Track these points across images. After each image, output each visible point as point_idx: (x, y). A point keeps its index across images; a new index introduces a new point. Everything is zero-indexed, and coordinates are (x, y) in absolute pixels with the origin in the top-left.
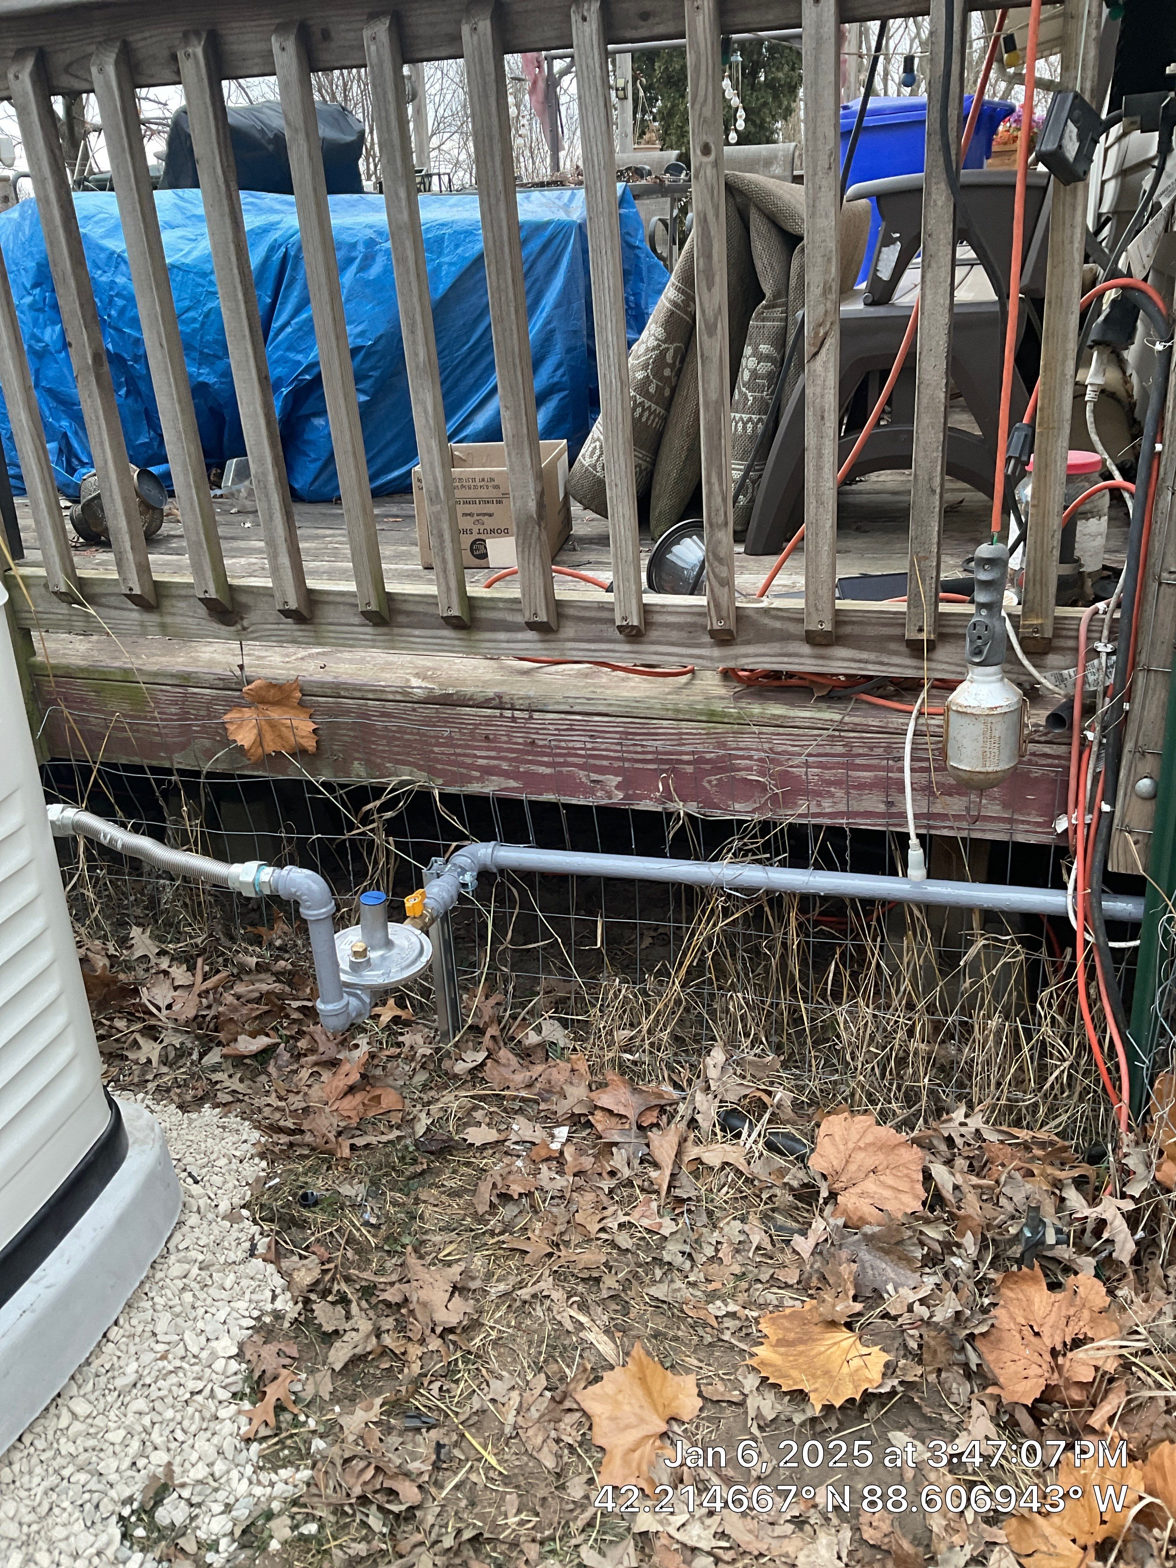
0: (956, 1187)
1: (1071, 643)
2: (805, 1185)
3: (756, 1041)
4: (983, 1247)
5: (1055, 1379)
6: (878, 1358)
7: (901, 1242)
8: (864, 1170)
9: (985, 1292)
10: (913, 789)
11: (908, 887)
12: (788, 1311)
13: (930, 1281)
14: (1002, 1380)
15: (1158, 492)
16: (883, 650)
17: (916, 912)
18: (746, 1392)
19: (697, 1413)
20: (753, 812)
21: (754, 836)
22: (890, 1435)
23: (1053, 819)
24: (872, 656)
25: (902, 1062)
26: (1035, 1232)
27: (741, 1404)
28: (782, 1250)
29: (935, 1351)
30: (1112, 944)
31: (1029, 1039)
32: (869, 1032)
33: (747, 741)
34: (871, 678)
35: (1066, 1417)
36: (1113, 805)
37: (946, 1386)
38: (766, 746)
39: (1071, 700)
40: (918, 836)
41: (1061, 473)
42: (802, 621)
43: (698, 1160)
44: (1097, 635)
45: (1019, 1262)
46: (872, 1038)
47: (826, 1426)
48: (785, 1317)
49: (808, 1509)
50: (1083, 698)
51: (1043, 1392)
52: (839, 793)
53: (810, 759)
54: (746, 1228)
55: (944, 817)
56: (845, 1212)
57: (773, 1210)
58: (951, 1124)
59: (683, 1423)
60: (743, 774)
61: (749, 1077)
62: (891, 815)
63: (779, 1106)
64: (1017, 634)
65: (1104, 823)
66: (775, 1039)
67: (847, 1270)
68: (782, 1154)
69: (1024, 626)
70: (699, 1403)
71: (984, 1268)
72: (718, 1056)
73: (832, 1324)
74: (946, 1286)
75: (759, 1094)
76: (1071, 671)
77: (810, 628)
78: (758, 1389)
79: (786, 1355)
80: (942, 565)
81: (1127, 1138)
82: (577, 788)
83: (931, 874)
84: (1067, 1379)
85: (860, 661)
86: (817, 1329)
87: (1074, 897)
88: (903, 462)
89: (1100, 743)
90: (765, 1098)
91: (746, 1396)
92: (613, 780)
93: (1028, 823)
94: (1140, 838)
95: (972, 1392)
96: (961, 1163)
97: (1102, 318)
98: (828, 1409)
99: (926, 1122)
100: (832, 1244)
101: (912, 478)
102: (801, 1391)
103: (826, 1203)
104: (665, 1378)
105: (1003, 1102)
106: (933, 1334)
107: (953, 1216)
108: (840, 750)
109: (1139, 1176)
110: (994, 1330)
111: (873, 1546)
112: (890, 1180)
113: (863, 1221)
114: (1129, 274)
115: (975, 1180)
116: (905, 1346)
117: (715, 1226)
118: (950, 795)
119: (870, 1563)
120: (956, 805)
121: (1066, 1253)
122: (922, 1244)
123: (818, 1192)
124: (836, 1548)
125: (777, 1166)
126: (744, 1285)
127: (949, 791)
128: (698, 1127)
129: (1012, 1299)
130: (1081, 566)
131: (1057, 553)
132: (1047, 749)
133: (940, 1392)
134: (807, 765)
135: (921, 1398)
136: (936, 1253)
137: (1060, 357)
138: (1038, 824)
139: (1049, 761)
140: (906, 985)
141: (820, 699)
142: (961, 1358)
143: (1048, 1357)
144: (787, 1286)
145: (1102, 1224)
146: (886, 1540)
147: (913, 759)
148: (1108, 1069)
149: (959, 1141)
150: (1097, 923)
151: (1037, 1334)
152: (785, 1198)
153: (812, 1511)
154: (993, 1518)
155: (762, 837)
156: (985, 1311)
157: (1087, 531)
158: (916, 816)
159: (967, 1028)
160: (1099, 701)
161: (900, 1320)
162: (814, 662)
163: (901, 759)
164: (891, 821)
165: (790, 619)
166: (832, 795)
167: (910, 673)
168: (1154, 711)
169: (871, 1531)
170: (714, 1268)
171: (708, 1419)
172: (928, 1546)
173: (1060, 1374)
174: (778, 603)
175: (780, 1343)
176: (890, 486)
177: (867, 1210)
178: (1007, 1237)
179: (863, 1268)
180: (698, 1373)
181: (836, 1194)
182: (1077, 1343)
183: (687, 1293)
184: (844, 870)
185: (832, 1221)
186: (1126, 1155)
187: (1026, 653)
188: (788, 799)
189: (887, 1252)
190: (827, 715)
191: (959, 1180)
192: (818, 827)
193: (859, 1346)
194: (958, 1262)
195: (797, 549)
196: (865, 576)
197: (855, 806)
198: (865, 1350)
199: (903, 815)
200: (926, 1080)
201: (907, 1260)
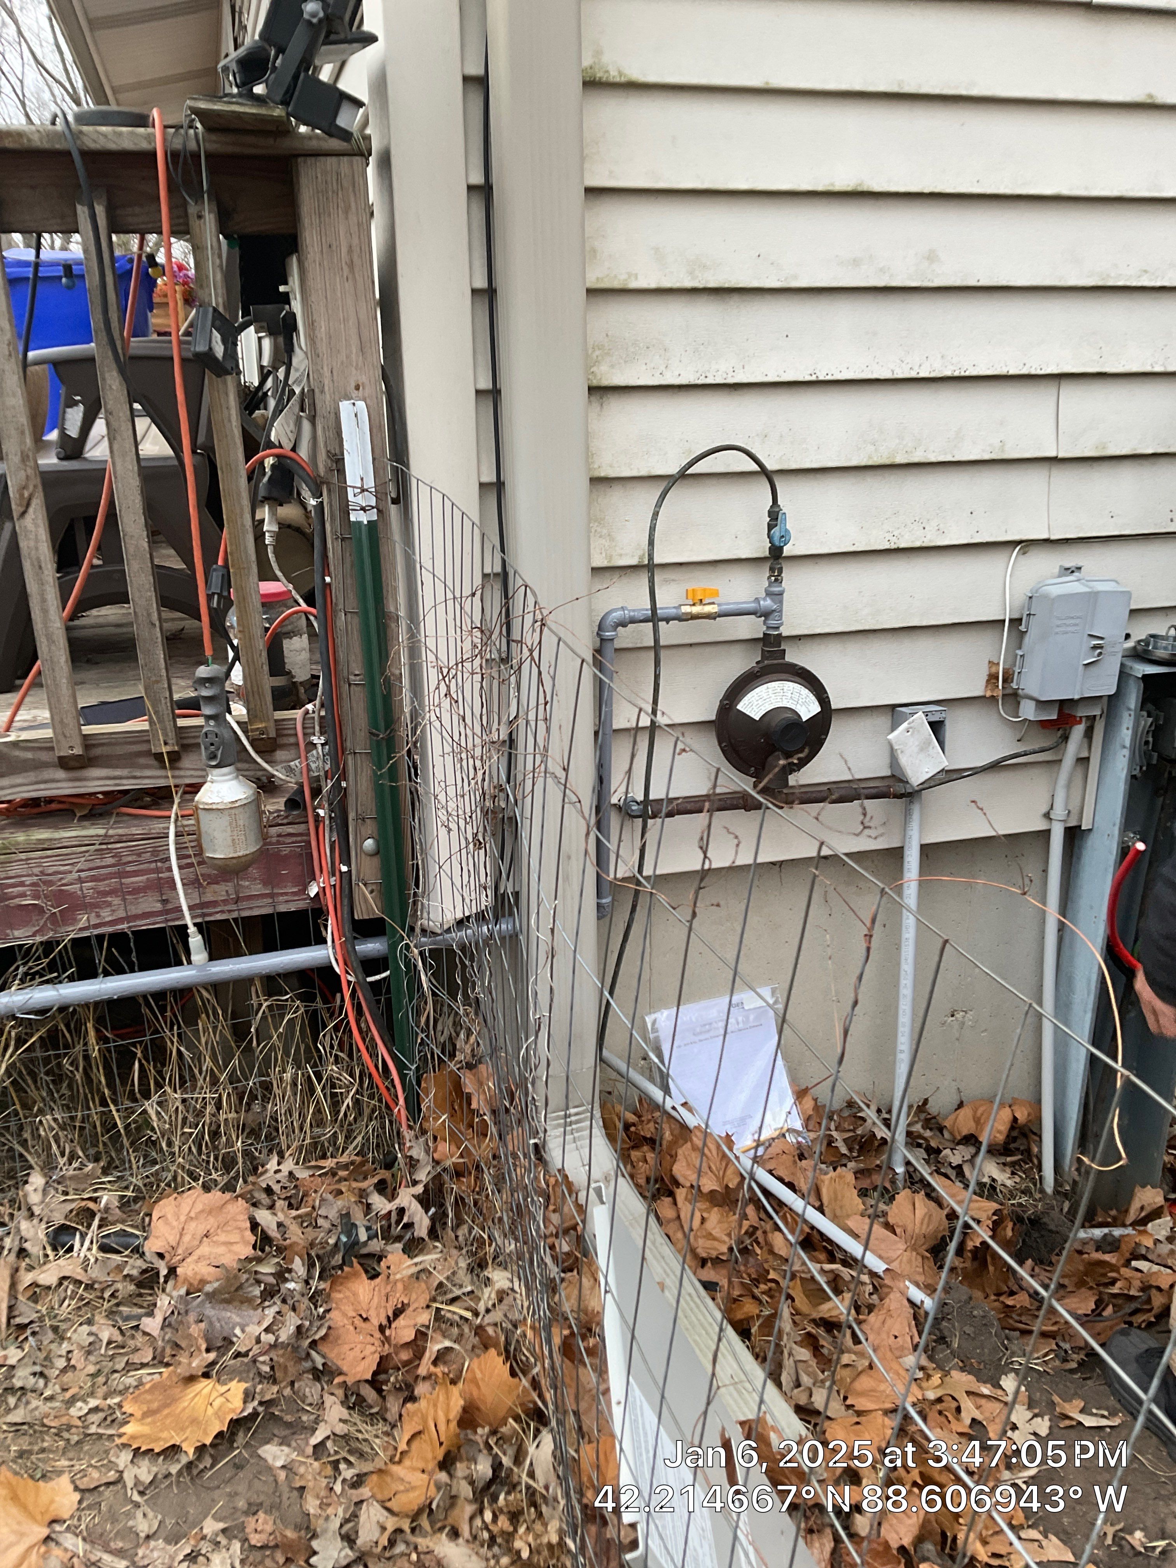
0: (280, 1225)
1: (292, 740)
2: (144, 1271)
3: (73, 1157)
4: (311, 1266)
5: (387, 1349)
6: (237, 1388)
7: (240, 1287)
8: (199, 1238)
9: (319, 1303)
10: (184, 885)
11: (193, 972)
12: (147, 1386)
13: (270, 1312)
14: (345, 1369)
15: (335, 612)
16: (133, 766)
17: (205, 994)
18: (121, 1469)
19: (76, 1506)
20: (34, 935)
21: (39, 958)
22: (260, 1452)
23: (305, 888)
24: (124, 772)
25: (215, 1134)
26: (349, 1236)
27: (120, 1480)
28: (133, 1337)
29: (286, 1367)
30: (369, 979)
31: (319, 1080)
32: (180, 1117)
33: (16, 869)
34: (126, 792)
35: (400, 1377)
36: (349, 866)
37: (301, 1394)
38: (36, 871)
39: (301, 785)
40: (195, 925)
41: (257, 603)
42: (52, 749)
43: (35, 1284)
44: (311, 731)
45: (341, 1267)
46: (185, 1119)
47: (201, 1466)
48: (147, 1391)
49: (198, 1542)
50: (310, 784)
51: (379, 1364)
52: (116, 901)
53: (83, 874)
54: (94, 1329)
55: (214, 904)
56: (186, 1280)
57: (118, 1305)
58: (268, 1175)
59: (65, 1522)
60: (17, 901)
61: (71, 1191)
62: (168, 912)
63: (107, 1209)
64: (248, 738)
65: (345, 882)
66: (92, 1151)
67: (195, 1330)
68: (118, 1252)
69: (253, 730)
70: (77, 1496)
71: (314, 1283)
72: (37, 1180)
73: (191, 1379)
74: (285, 1308)
75: (83, 1204)
76: (297, 762)
77: (62, 754)
78: (132, 1462)
79: (154, 1422)
80: (174, 688)
81: (407, 1134)
83: (212, 958)
84: (395, 1346)
85: (114, 778)
86: (177, 1391)
87: (334, 947)
88: (122, 598)
89: (331, 818)
90: (91, 1205)
91: (122, 1472)
93: (286, 894)
94: (374, 887)
95: (323, 1389)
96: (280, 1204)
97: (266, 479)
98: (201, 1449)
99: (245, 1181)
100: (179, 1313)
101: (131, 611)
102: (174, 1446)
103: (166, 1282)
104: (37, 1489)
105: (308, 1141)
106: (281, 1352)
107: (280, 1250)
108: (110, 861)
109: (423, 1163)
110: (331, 1331)
111: (262, 1547)
112: (222, 1237)
113: (203, 1282)
114: (281, 447)
115: (294, 1213)
116: (259, 1374)
117: (63, 1338)
118: (217, 883)
119: (261, 1562)
120: (220, 891)
121: (376, 1246)
122: (258, 1282)
123: (158, 1273)
124: (229, 1561)
125: (114, 1265)
126: (101, 1379)
127: (214, 880)
128: (28, 1255)
129: (341, 1300)
130: (293, 677)
131: (266, 668)
132: (290, 829)
133: (296, 1402)
134: (80, 880)
135: (282, 1411)
136: (272, 1285)
137: (238, 511)
138: (294, 894)
139: (294, 839)
140: (208, 1063)
141: (83, 818)
142: (308, 1365)
143: (378, 1335)
144: (143, 1365)
145: (401, 1211)
146: (272, 1537)
147: (179, 858)
148: (387, 1087)
149: (276, 1188)
150: (355, 965)
151: (366, 1320)
152: (126, 1288)
153: (203, 1542)
154: (358, 1482)
155: (46, 957)
156: (321, 1318)
157: (292, 647)
158: (190, 908)
159: (267, 1087)
160: (323, 783)
161: (251, 1354)
162: (71, 784)
163: (168, 859)
164: (169, 917)
165: (41, 749)
166: (109, 904)
167: (161, 783)
168: (365, 784)
169: (257, 1536)
170: (69, 1376)
171: (89, 1507)
172: (308, 1528)
173: (390, 1345)
174: (25, 736)
175: (145, 1415)
176: (112, 619)
177: (205, 1271)
178: (329, 1248)
179: (211, 1323)
180: (70, 1472)
181: (175, 1268)
182: (398, 1313)
183: (45, 1408)
184: (132, 971)
185: (175, 1294)
186: (410, 1148)
187: (257, 752)
188: (67, 917)
189: (228, 1302)
190: (92, 831)
191: (281, 1217)
192: (100, 938)
193: (218, 1386)
194: (291, 1285)
195: (37, 684)
196: (103, 703)
197: (134, 910)
198: (225, 1388)
199: (179, 909)
200: (239, 1144)
201: (248, 1301)
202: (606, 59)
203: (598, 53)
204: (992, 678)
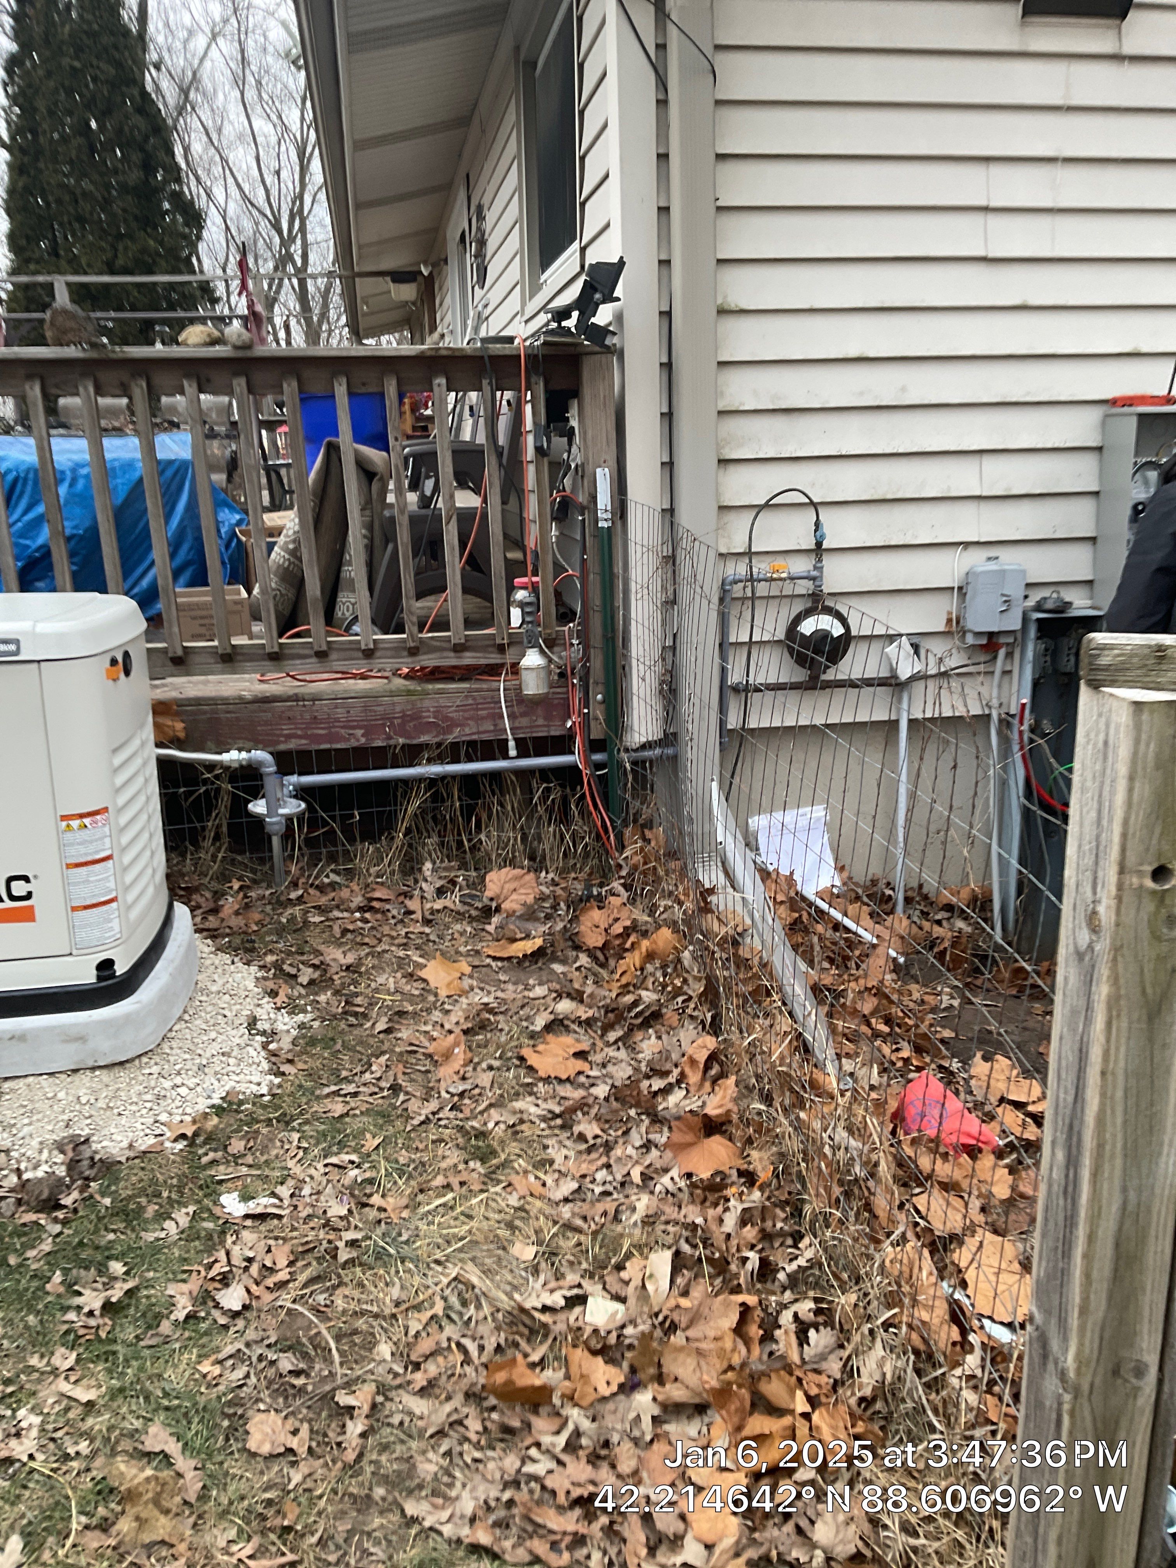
0: (551, 891)
1: (562, 641)
2: (485, 906)
3: (444, 858)
5: (608, 937)
7: (533, 913)
8: (510, 891)
9: (573, 923)
10: (507, 715)
11: (509, 763)
13: (549, 924)
14: (587, 944)
15: (588, 573)
16: (485, 652)
18: (488, 962)
19: (470, 971)
20: (432, 738)
21: (434, 751)
23: (565, 721)
24: (482, 655)
26: (588, 892)
27: (488, 965)
28: (481, 932)
29: (559, 942)
30: (597, 773)
31: (567, 833)
34: (481, 666)
36: (589, 709)
37: (566, 955)
38: (436, 704)
39: (566, 666)
40: (512, 738)
41: (551, 568)
42: (450, 641)
43: (431, 908)
44: (572, 637)
47: (525, 965)
50: (570, 664)
51: (604, 943)
52: (473, 723)
53: (457, 708)
54: (463, 927)
55: (523, 727)
56: (505, 910)
57: (472, 919)
58: (541, 879)
59: (467, 975)
60: (426, 719)
61: (445, 873)
62: (498, 731)
63: (462, 883)
64: (542, 638)
65: (586, 718)
69: (545, 635)
70: (470, 968)
71: (571, 912)
73: (515, 941)
74: (557, 921)
75: (451, 878)
76: (564, 652)
77: (455, 643)
78: (493, 961)
81: (615, 854)
82: (340, 739)
83: (520, 756)
84: (613, 936)
85: (477, 658)
87: (579, 755)
89: (580, 684)
90: (455, 879)
92: (359, 732)
93: (555, 725)
94: (601, 722)
95: (577, 953)
98: (525, 957)
100: (503, 924)
102: (511, 957)
103: (495, 910)
104: (453, 964)
106: (557, 934)
108: (471, 702)
109: (624, 868)
110: (581, 930)
113: (515, 911)
114: (565, 492)
117: (449, 928)
118: (526, 712)
120: (525, 721)
122: (543, 911)
123: (491, 907)
125: (469, 903)
127: (521, 715)
128: (426, 898)
129: (585, 918)
131: (554, 601)
132: (559, 689)
134: (456, 711)
136: (549, 912)
137: (545, 522)
138: (559, 725)
139: (561, 695)
141: (460, 678)
142: (569, 944)
143: (604, 932)
145: (614, 890)
147: (506, 699)
148: (605, 832)
150: (590, 765)
151: (598, 926)
152: (476, 913)
155: (438, 750)
156: (576, 924)
158: (510, 729)
160: (577, 665)
162: (456, 660)
163: (500, 702)
165: (445, 641)
166: (469, 725)
167: (500, 661)
168: (599, 664)
171: (476, 972)
173: (610, 935)
177: (515, 906)
178: (578, 898)
179: (519, 928)
181: (500, 905)
182: (614, 923)
184: (478, 761)
185: (501, 916)
187: (545, 644)
189: (527, 920)
190: (464, 685)
192: (464, 742)
194: (559, 912)
197: (480, 729)
199: (504, 729)
200: (526, 862)
201: (537, 919)
202: (729, 299)
203: (725, 297)
204: (949, 621)
